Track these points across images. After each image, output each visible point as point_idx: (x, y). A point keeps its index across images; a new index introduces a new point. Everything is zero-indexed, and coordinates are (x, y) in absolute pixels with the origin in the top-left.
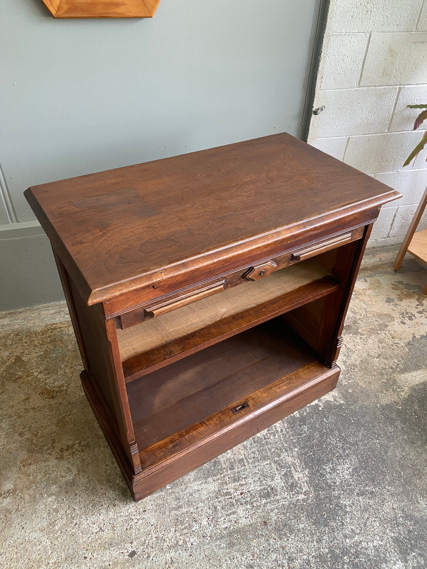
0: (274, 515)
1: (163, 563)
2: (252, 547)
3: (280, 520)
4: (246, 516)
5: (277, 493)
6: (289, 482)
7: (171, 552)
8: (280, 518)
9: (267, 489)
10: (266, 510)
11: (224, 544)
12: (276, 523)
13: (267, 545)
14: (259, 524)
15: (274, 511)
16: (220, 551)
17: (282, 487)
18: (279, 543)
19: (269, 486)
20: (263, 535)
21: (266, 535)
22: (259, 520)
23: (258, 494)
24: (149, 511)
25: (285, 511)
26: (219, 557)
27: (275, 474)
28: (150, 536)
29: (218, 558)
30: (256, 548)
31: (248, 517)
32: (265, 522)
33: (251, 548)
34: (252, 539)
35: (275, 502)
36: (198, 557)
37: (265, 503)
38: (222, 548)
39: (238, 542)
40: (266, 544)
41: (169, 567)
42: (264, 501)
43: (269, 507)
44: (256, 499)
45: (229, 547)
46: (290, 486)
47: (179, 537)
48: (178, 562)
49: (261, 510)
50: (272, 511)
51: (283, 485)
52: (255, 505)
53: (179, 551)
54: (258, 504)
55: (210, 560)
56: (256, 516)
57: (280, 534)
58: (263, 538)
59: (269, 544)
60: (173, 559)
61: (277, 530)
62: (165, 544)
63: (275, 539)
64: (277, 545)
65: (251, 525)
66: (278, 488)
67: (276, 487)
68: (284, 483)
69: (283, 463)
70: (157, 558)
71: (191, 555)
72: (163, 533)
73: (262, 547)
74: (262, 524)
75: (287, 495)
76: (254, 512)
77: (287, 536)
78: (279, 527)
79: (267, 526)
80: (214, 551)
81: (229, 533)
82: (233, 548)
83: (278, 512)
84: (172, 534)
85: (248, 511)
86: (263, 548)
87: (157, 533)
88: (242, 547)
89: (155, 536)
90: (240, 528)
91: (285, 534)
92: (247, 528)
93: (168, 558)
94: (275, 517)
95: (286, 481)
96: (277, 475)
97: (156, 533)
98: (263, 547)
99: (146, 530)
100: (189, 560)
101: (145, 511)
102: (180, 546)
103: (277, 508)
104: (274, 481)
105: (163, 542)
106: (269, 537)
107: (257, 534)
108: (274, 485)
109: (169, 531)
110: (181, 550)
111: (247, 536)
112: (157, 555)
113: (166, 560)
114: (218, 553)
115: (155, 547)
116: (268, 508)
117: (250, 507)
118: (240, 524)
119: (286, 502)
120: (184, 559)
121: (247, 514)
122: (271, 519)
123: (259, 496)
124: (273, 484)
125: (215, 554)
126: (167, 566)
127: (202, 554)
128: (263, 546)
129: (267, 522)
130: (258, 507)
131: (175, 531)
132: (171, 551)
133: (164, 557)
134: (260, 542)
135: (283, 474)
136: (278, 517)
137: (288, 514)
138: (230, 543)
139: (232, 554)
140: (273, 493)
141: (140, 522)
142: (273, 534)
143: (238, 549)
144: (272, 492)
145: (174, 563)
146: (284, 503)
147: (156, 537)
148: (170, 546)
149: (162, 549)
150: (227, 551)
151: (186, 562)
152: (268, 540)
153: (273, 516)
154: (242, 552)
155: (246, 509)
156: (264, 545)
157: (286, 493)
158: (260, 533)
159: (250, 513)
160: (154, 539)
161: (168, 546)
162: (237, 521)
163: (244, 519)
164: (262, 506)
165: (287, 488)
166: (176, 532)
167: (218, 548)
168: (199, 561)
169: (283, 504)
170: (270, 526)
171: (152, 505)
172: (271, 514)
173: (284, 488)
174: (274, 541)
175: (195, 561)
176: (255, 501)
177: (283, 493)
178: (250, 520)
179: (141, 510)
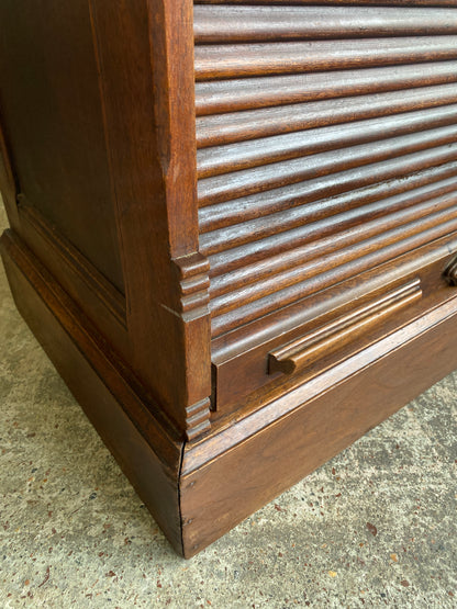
0: (401, 511)
1: (17, 578)
2: (323, 593)
3: (423, 529)
4: (311, 497)
5: (412, 459)
6: (446, 440)
7: (55, 552)
8: (423, 525)
9: (382, 446)
10: (376, 494)
11: (229, 561)
12: (408, 537)
13: (374, 595)
14: (350, 527)
15: (402, 503)
16: (211, 581)
17: (427, 447)
18: (418, 598)
19: (389, 440)
20: (363, 563)
21: (373, 563)
22: (352, 517)
23: (354, 451)
24: (43, 438)
25: (438, 508)
26: (203, 601)
27: (406, 417)
28: (15, 495)
29: (198, 603)
30: (337, 600)
31: (317, 503)
32: (370, 526)
33: (319, 596)
34: (325, 569)
35: (405, 479)
36: (134, 587)
37: (374, 477)
38: (219, 575)
39: (277, 566)
40: (371, 591)
41: (29, 594)
42: (370, 471)
43: (384, 487)
44: (347, 462)
45: (243, 577)
46: (449, 448)
47: (95, 514)
48: (65, 587)
49: (359, 492)
50: (395, 499)
51: (429, 442)
52: (343, 476)
53: (80, 554)
54: (353, 475)
55: (169, 601)
56: (344, 505)
57: (422, 571)
58: (364, 573)
59: (383, 595)
60: (52, 573)
61: (411, 556)
62: (47, 524)
63: (405, 583)
64: (412, 603)
65: (325, 526)
66: (414, 448)
67: (407, 443)
68: (433, 440)
69: (427, 398)
70: (5, 557)
71: (112, 574)
72: (54, 495)
73: (356, 599)
74: (360, 528)
75: (444, 468)
76: (337, 492)
77: (447, 583)
78: (418, 549)
79: (378, 539)
80: (189, 578)
81: (252, 533)
82: (255, 580)
83: (414, 508)
84: (78, 502)
85: (318, 488)
86: (360, 602)
87: (39, 491)
88: (287, 584)
89: (29, 498)
90: (287, 527)
91: (441, 574)
92: (310, 530)
93: (39, 566)
94: (405, 519)
95: (438, 437)
96: (410, 420)
97: (35, 491)
98: (362, 600)
99: (13, 479)
100: (102, 587)
101: (34, 435)
102: (90, 538)
103: (410, 496)
104: (402, 432)
105: (45, 516)
106: (382, 572)
107: (342, 554)
108: (401, 439)
109: (74, 493)
110: (88, 553)
111: (308, 554)
112: (8, 550)
113: (29, 571)
114: (202, 587)
115: (15, 528)
116: (381, 490)
117: (326, 478)
118: (290, 517)
119: (442, 486)
120: (85, 581)
121: (316, 494)
122: (391, 521)
123: (356, 458)
124: (399, 437)
125: (191, 587)
126: (25, 591)
127: (148, 579)
128: (361, 595)
129: (377, 526)
130: (353, 483)
131: (92, 498)
132: (55, 548)
133: (29, 561)
134: (352, 580)
135: (427, 418)
136: (414, 519)
137: (447, 518)
138: (250, 563)
139: (248, 599)
140: (399, 457)
141: (10, 455)
142: (397, 566)
143: (272, 587)
144: (394, 455)
145: (52, 586)
146: (432, 487)
147: (29, 502)
148: (58, 531)
149: (33, 537)
150: (235, 586)
151: (88, 592)
152: (378, 581)
153: (399, 514)
154: (286, 600)
155: (315, 482)
156: (366, 593)
157: (441, 464)
158: (353, 553)
159: (326, 494)
160: (24, 505)
161: (54, 531)
162: (282, 507)
163: (305, 506)
164: (365, 482)
165: (442, 453)
166: (93, 501)
167: (205, 571)
168: (132, 599)
169: (430, 489)
170: (389, 539)
171: (57, 426)
172: (393, 508)
173: (431, 451)
174: (401, 587)
175: (120, 594)
176: (343, 466)
177: (430, 463)
178: (322, 510)
179: (23, 432)
